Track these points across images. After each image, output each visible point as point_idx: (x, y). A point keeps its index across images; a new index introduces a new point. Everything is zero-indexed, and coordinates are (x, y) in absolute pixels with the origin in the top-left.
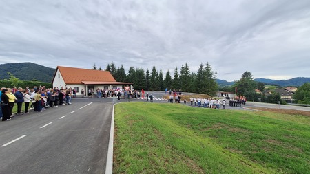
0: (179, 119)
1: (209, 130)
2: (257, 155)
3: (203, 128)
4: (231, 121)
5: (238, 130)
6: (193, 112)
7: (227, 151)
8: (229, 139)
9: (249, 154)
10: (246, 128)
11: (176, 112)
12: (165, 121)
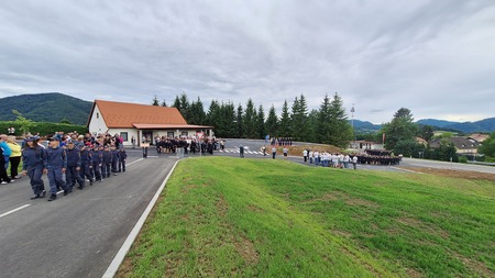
0: (275, 184)
1: (315, 201)
2: (371, 240)
3: (307, 198)
4: (354, 189)
5: (361, 202)
6: (301, 174)
7: (327, 233)
8: (340, 215)
9: (361, 238)
10: (374, 200)
11: (273, 173)
12: (251, 187)
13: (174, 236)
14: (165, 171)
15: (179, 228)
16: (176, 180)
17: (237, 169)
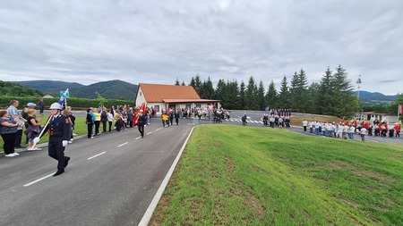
0: (275, 150)
1: (317, 169)
2: (386, 214)
3: (309, 165)
4: (363, 160)
5: (371, 174)
6: (301, 142)
7: (332, 200)
8: (346, 184)
9: (373, 211)
10: (387, 174)
11: (273, 140)
12: (253, 151)
13: (195, 184)
14: (185, 135)
15: (199, 179)
16: (194, 141)
17: (241, 135)
